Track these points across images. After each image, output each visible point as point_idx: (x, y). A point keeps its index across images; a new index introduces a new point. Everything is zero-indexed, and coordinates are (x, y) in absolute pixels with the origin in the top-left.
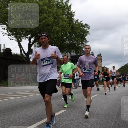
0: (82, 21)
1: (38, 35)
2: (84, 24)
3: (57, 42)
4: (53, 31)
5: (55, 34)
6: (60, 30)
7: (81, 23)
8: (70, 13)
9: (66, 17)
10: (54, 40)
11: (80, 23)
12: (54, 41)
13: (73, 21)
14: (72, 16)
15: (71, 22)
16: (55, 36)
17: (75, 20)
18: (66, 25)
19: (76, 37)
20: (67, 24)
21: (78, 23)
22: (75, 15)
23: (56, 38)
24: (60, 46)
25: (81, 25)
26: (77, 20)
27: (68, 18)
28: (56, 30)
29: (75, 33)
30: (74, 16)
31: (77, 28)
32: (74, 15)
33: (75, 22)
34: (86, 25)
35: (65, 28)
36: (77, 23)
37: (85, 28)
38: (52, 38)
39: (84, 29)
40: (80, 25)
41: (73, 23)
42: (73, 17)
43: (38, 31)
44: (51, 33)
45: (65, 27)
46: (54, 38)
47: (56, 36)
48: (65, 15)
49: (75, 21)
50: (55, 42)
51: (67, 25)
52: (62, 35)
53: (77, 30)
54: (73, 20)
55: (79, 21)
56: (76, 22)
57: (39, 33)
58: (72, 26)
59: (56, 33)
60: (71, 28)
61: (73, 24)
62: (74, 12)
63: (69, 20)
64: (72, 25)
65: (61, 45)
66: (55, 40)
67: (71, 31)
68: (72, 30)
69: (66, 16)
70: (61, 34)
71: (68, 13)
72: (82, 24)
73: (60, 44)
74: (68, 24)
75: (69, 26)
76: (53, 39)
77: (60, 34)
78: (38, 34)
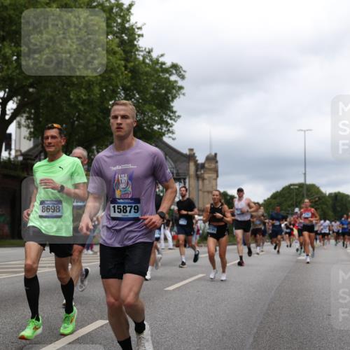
0: (162, 55)
1: (28, 90)
2: (168, 64)
3: (88, 114)
4: (76, 82)
5: (83, 90)
6: (97, 80)
7: (161, 60)
8: (128, 29)
9: (117, 40)
10: (80, 107)
11: (157, 60)
12: (79, 111)
13: (135, 55)
14: (135, 39)
15: (131, 56)
16: (82, 95)
17: (142, 51)
18: (116, 66)
19: (145, 101)
20: (119, 62)
21: (151, 60)
22: (142, 36)
23: (83, 102)
24: (95, 128)
25: (161, 67)
26: (147, 50)
27: (122, 42)
28: (86, 79)
29: (142, 89)
30: (141, 38)
31: (146, 74)
32: (139, 36)
33: (141, 58)
34: (175, 66)
35: (113, 75)
36: (147, 61)
37: (170, 75)
38: (73, 101)
39: (168, 79)
40: (158, 67)
41: (136, 59)
42: (135, 43)
43: (31, 80)
44: (69, 88)
45: (112, 70)
46: (78, 103)
47: (85, 95)
48: (114, 35)
49: (142, 54)
50: (82, 113)
51: (119, 65)
52: (103, 94)
53: (147, 80)
54: (137, 50)
55: (154, 55)
56: (144, 57)
57: (31, 86)
58: (134, 67)
59: (86, 89)
60: (130, 75)
61: (137, 63)
62: (139, 25)
63: (124, 51)
64: (132, 64)
65: (100, 124)
66: (82, 108)
67: (129, 84)
68: (133, 81)
69: (117, 37)
70: (101, 90)
71: (124, 30)
72: (164, 64)
73: (95, 120)
74: (123, 62)
75: (126, 67)
76: (75, 106)
77: (97, 90)
78: (31, 90)
